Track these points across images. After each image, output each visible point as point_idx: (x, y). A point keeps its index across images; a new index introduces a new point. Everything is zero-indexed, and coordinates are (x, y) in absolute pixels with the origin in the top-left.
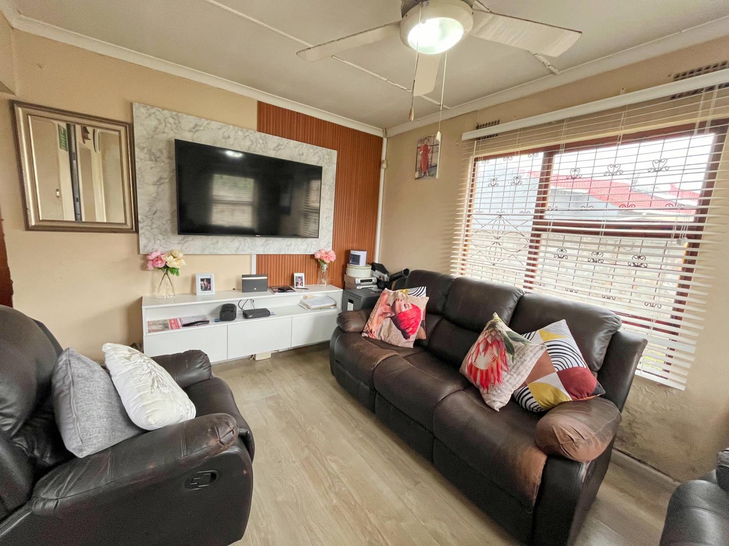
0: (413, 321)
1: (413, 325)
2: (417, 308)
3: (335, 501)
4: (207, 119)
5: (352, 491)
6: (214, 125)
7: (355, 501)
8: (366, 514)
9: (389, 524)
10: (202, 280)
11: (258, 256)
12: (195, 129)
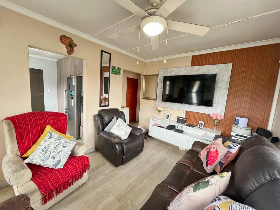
0: (212, 158)
1: (212, 160)
2: (218, 152)
3: (133, 184)
4: (174, 68)
5: (138, 188)
6: (176, 69)
7: (135, 189)
8: (131, 194)
9: (129, 201)
10: (167, 115)
11: (186, 111)
12: (171, 72)
